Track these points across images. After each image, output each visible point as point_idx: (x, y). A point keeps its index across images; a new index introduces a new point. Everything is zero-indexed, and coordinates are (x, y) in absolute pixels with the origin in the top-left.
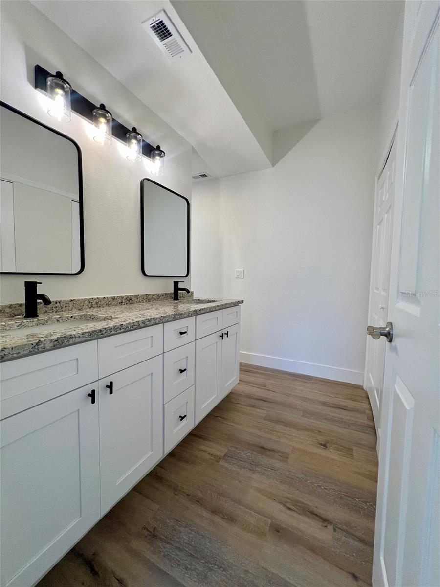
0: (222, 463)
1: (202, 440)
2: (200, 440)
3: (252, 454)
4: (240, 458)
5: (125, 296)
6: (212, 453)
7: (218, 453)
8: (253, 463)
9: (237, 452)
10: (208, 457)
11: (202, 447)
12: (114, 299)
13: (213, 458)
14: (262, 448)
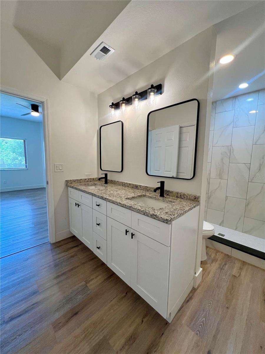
0: (84, 283)
1: (106, 278)
2: (107, 277)
3: (77, 303)
4: (79, 294)
5: (135, 184)
6: (93, 280)
7: (91, 283)
8: (71, 299)
9: (85, 293)
10: (92, 278)
11: (100, 277)
12: (130, 184)
13: (90, 280)
14: (76, 314)
